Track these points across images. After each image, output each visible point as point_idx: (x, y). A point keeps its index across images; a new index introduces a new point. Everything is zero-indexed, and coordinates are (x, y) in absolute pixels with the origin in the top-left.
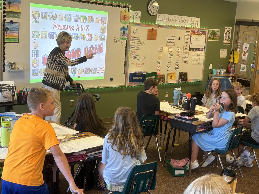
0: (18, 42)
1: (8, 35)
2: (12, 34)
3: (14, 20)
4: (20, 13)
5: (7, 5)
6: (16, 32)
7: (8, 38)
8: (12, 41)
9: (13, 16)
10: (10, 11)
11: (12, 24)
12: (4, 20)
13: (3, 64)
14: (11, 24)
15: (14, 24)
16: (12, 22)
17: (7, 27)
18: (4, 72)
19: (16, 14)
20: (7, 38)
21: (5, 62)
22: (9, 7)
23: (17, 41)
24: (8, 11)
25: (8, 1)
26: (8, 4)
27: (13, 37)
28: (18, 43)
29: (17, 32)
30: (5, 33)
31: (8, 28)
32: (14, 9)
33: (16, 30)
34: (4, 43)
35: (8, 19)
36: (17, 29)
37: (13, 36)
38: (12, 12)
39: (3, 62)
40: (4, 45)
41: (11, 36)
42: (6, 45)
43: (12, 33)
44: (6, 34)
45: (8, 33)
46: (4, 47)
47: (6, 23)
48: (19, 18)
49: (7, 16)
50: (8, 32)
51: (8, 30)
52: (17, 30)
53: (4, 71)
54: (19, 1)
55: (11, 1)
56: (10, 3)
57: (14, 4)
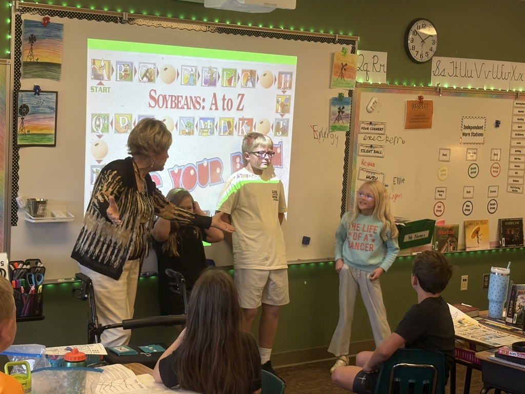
0: (54, 144)
1: (26, 125)
2: (36, 122)
3: (45, 84)
4: (59, 66)
5: (25, 43)
6: (48, 118)
7: (26, 135)
8: (38, 142)
9: (40, 73)
10: (32, 60)
11: (37, 96)
12: (17, 84)
13: (12, 203)
14: (35, 94)
15: (43, 96)
16: (37, 90)
17: (24, 103)
18: (13, 225)
19: (50, 69)
20: (23, 135)
21: (17, 199)
22: (31, 49)
23: (50, 141)
24: (29, 60)
25: (29, 35)
26: (28, 42)
27: (41, 130)
28: (54, 146)
29: (53, 117)
30: (19, 119)
31: (27, 107)
32: (42, 55)
33: (48, 110)
34: (16, 147)
35: (27, 84)
36: (51, 108)
37: (42, 127)
38: (37, 63)
39: (12, 200)
40: (17, 152)
41: (35, 128)
42: (21, 151)
43: (38, 119)
44: (22, 123)
45: (27, 121)
46: (16, 158)
47: (22, 93)
48: (58, 79)
49: (25, 73)
50: (27, 118)
51: (27, 113)
52: (52, 111)
53: (15, 223)
54: (58, 33)
55: (35, 34)
56: (32, 39)
57: (45, 41)
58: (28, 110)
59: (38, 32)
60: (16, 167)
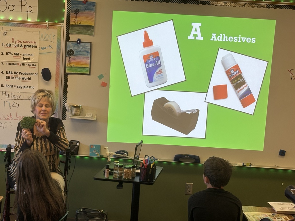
0: (89, 73)
1: (72, 61)
2: (79, 60)
3: (84, 38)
4: (92, 27)
5: (72, 14)
6: (85, 58)
7: (72, 67)
8: (80, 72)
9: (82, 31)
10: (77, 24)
11: (79, 45)
12: (68, 39)
13: (63, 108)
14: (78, 44)
15: (82, 45)
16: (79, 42)
17: (71, 49)
18: (63, 119)
19: (88, 29)
20: (70, 67)
21: (65, 104)
22: (76, 17)
23: (87, 72)
24: (74, 24)
25: (75, 9)
26: (74, 13)
27: (82, 65)
28: (89, 74)
29: (88, 58)
30: (67, 58)
31: (73, 51)
32: (83, 20)
33: (85, 53)
34: (66, 75)
35: (73, 37)
36: (87, 52)
37: (82, 63)
38: (80, 26)
39: (63, 105)
40: (67, 77)
41: (78, 63)
42: (69, 77)
43: (80, 58)
44: (69, 60)
45: (73, 59)
46: (66, 80)
47: (69, 43)
48: (92, 35)
49: (72, 31)
50: (72, 57)
51: (72, 55)
52: (88, 54)
53: (65, 118)
54: (93, 7)
55: (79, 8)
56: (77, 11)
57: (85, 12)
58: (73, 53)
59: (80, 7)
60: (66, 86)
